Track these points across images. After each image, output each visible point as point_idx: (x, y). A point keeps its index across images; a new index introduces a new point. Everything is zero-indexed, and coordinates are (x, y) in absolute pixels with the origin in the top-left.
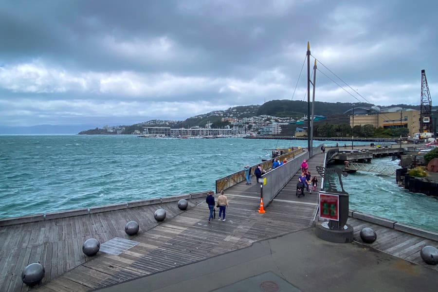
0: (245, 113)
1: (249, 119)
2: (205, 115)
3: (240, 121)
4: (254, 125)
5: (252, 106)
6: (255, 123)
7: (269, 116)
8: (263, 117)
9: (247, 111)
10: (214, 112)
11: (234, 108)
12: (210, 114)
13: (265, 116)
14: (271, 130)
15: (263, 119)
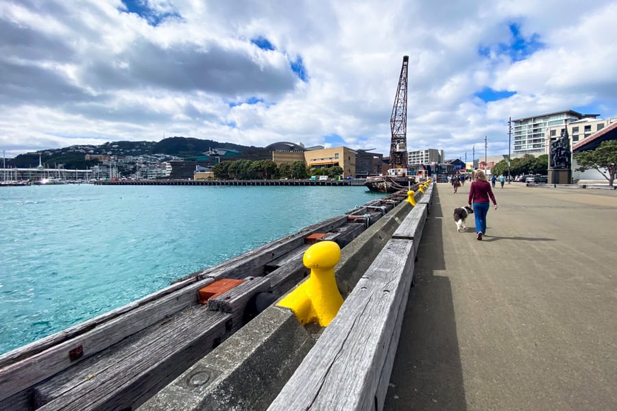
0: (134, 150)
1: (135, 158)
2: (58, 150)
3: (119, 160)
4: (143, 166)
5: (145, 142)
6: (145, 163)
7: (168, 156)
8: (158, 157)
9: (137, 149)
10: (76, 147)
11: (114, 143)
12: (68, 148)
13: (162, 155)
14: (163, 172)
15: (160, 159)
